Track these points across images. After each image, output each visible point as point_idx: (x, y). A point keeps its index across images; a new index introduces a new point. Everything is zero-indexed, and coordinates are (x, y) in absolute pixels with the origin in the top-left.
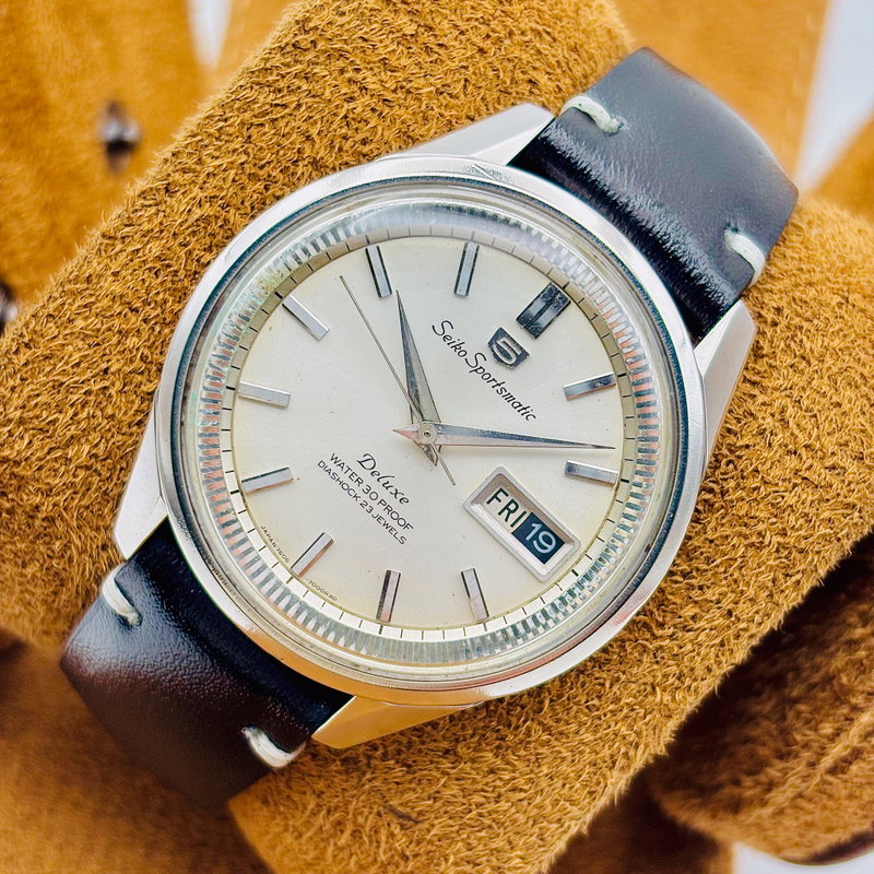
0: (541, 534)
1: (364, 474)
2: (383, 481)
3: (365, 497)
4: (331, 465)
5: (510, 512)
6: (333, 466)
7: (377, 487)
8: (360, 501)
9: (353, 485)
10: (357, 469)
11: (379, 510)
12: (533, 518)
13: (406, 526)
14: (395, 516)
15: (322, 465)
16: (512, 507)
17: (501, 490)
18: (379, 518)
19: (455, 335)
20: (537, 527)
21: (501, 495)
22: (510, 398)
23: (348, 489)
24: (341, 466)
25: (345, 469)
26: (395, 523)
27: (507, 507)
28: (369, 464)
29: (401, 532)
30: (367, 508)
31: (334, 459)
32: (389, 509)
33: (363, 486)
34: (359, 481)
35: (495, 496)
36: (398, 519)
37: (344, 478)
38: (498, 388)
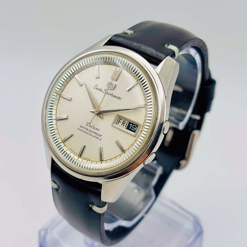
0: (133, 126)
1: (88, 127)
2: (93, 127)
3: (90, 133)
4: (80, 128)
5: (124, 124)
6: (81, 128)
7: (92, 129)
8: (89, 134)
9: (86, 131)
10: (86, 127)
11: (94, 134)
12: (130, 123)
13: (101, 136)
14: (97, 134)
15: (79, 129)
16: (124, 122)
17: (120, 119)
18: (94, 136)
19: (99, 87)
20: (131, 125)
21: (121, 121)
22: (115, 97)
23: (86, 132)
24: (83, 127)
25: (84, 128)
26: (98, 136)
27: (123, 123)
28: (89, 124)
29: (100, 138)
30: (91, 135)
31: (81, 126)
32: (96, 133)
33: (89, 130)
34: (87, 129)
35: (119, 121)
36: (98, 135)
37: (84, 130)
38: (112, 95)
